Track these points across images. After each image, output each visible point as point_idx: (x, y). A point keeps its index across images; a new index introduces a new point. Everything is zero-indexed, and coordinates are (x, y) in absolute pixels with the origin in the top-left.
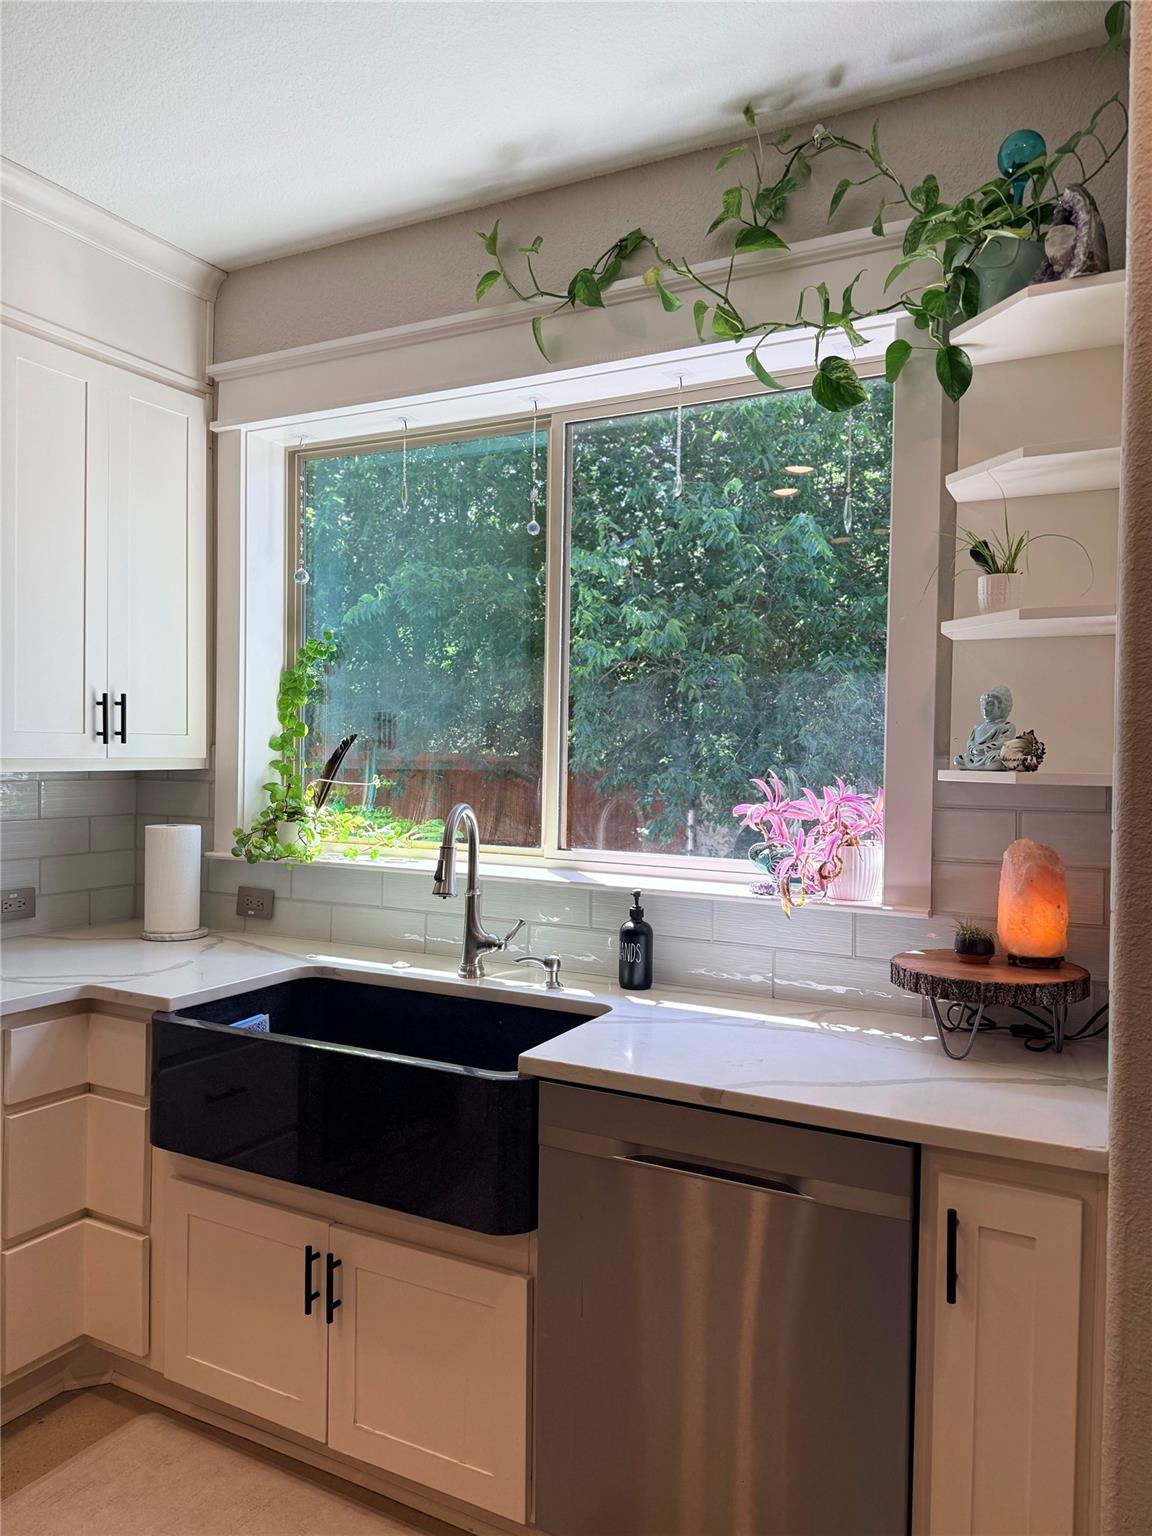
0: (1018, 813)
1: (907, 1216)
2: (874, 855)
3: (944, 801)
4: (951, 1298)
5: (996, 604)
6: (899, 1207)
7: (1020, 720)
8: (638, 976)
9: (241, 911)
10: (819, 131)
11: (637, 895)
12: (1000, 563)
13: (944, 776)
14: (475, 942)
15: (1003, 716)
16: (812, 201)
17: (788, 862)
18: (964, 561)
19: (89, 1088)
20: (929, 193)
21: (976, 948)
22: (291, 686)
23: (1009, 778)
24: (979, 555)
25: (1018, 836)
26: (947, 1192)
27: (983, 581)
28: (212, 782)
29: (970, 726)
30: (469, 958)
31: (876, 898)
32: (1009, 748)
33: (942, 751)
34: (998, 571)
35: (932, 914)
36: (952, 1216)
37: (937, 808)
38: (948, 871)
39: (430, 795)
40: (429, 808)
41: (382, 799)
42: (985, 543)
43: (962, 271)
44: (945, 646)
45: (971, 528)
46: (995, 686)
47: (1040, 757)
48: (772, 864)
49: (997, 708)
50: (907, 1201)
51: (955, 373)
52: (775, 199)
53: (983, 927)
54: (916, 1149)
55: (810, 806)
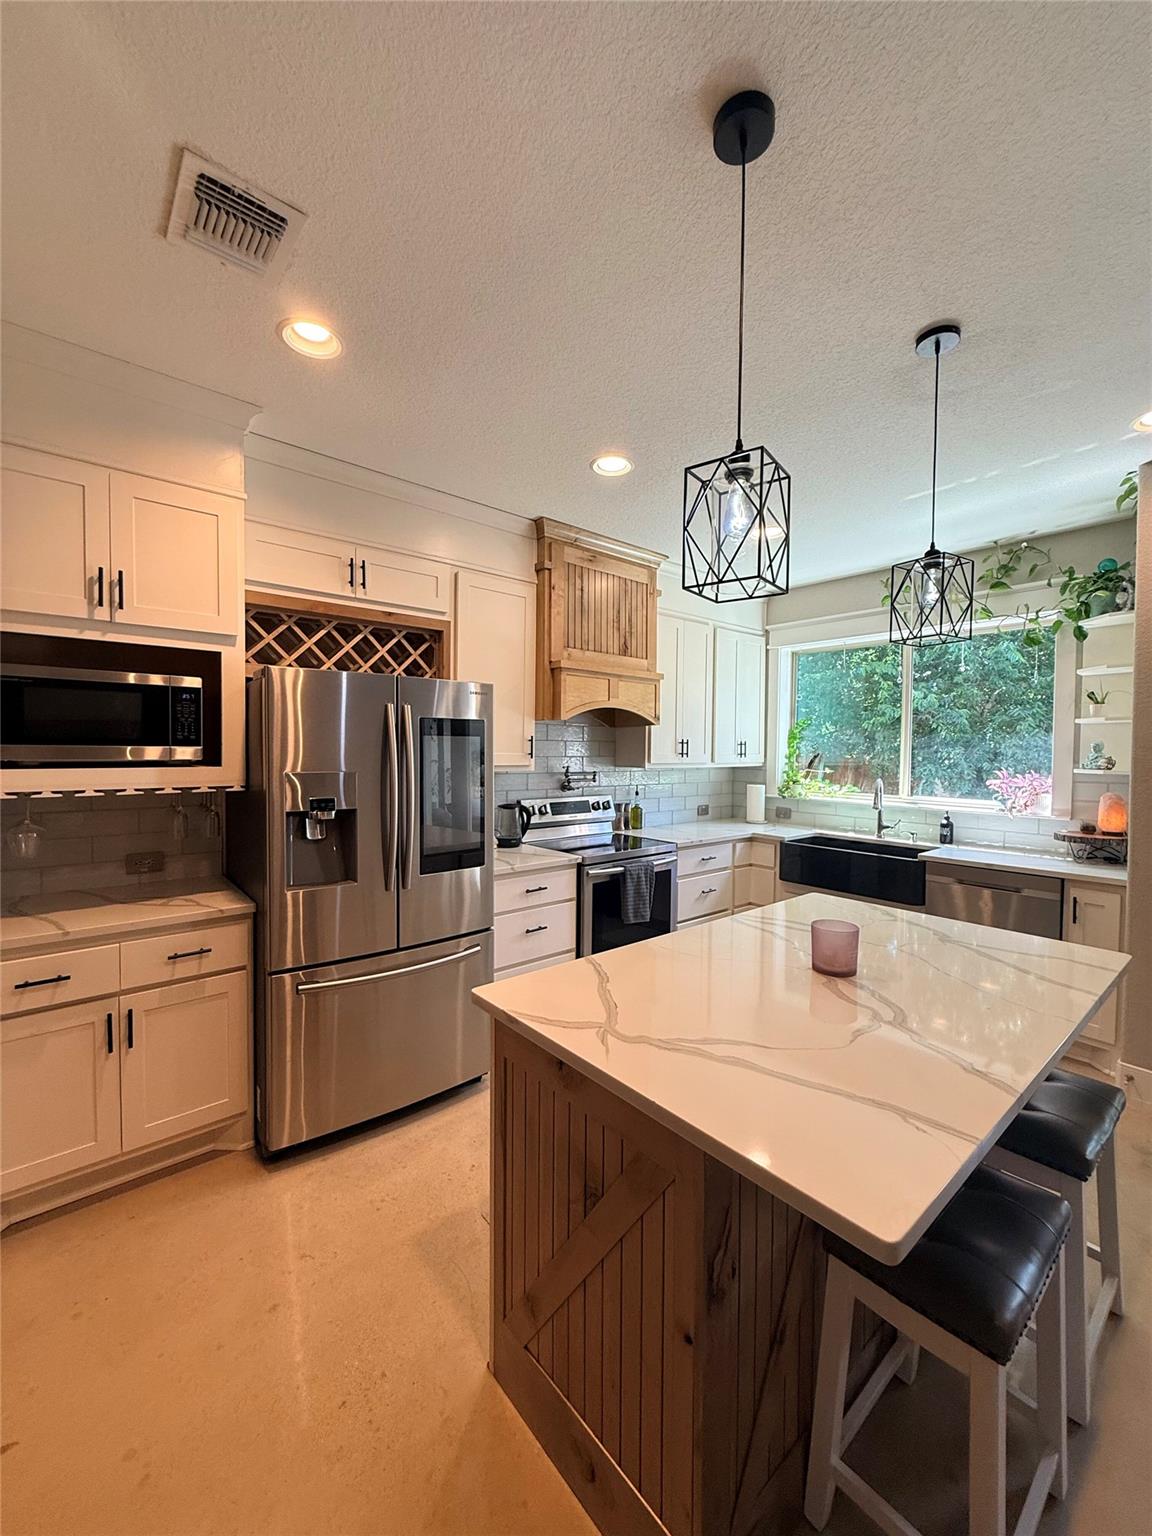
0: (1108, 784)
1: (1059, 899)
2: (1047, 800)
3: (1076, 780)
4: (1074, 922)
5: (1096, 714)
6: (1057, 897)
7: (1106, 753)
8: (948, 840)
9: (778, 816)
10: (1025, 544)
11: (947, 812)
12: (1099, 700)
13: (1076, 771)
14: (881, 827)
15: (1100, 751)
16: (1024, 568)
17: (1011, 801)
18: (1085, 698)
19: (751, 865)
20: (1071, 572)
21: (1088, 829)
22: (792, 737)
23: (1101, 772)
24: (1091, 695)
25: (1108, 791)
26: (1072, 892)
27: (1092, 707)
28: (766, 771)
29: (1087, 754)
30: (879, 832)
31: (1047, 813)
32: (1102, 762)
33: (1076, 762)
34: (1098, 703)
35: (1071, 819)
36: (1075, 899)
37: (1074, 782)
38: (1078, 804)
39: (850, 775)
40: (850, 780)
41: (825, 777)
42: (1093, 693)
43: (1082, 603)
44: (1078, 727)
45: (1087, 688)
46: (1098, 741)
47: (1113, 766)
48: (1003, 801)
49: (1098, 748)
50: (1059, 895)
51: (1081, 634)
52: (1006, 569)
53: (1093, 823)
54: (1063, 880)
55: (1019, 780)
